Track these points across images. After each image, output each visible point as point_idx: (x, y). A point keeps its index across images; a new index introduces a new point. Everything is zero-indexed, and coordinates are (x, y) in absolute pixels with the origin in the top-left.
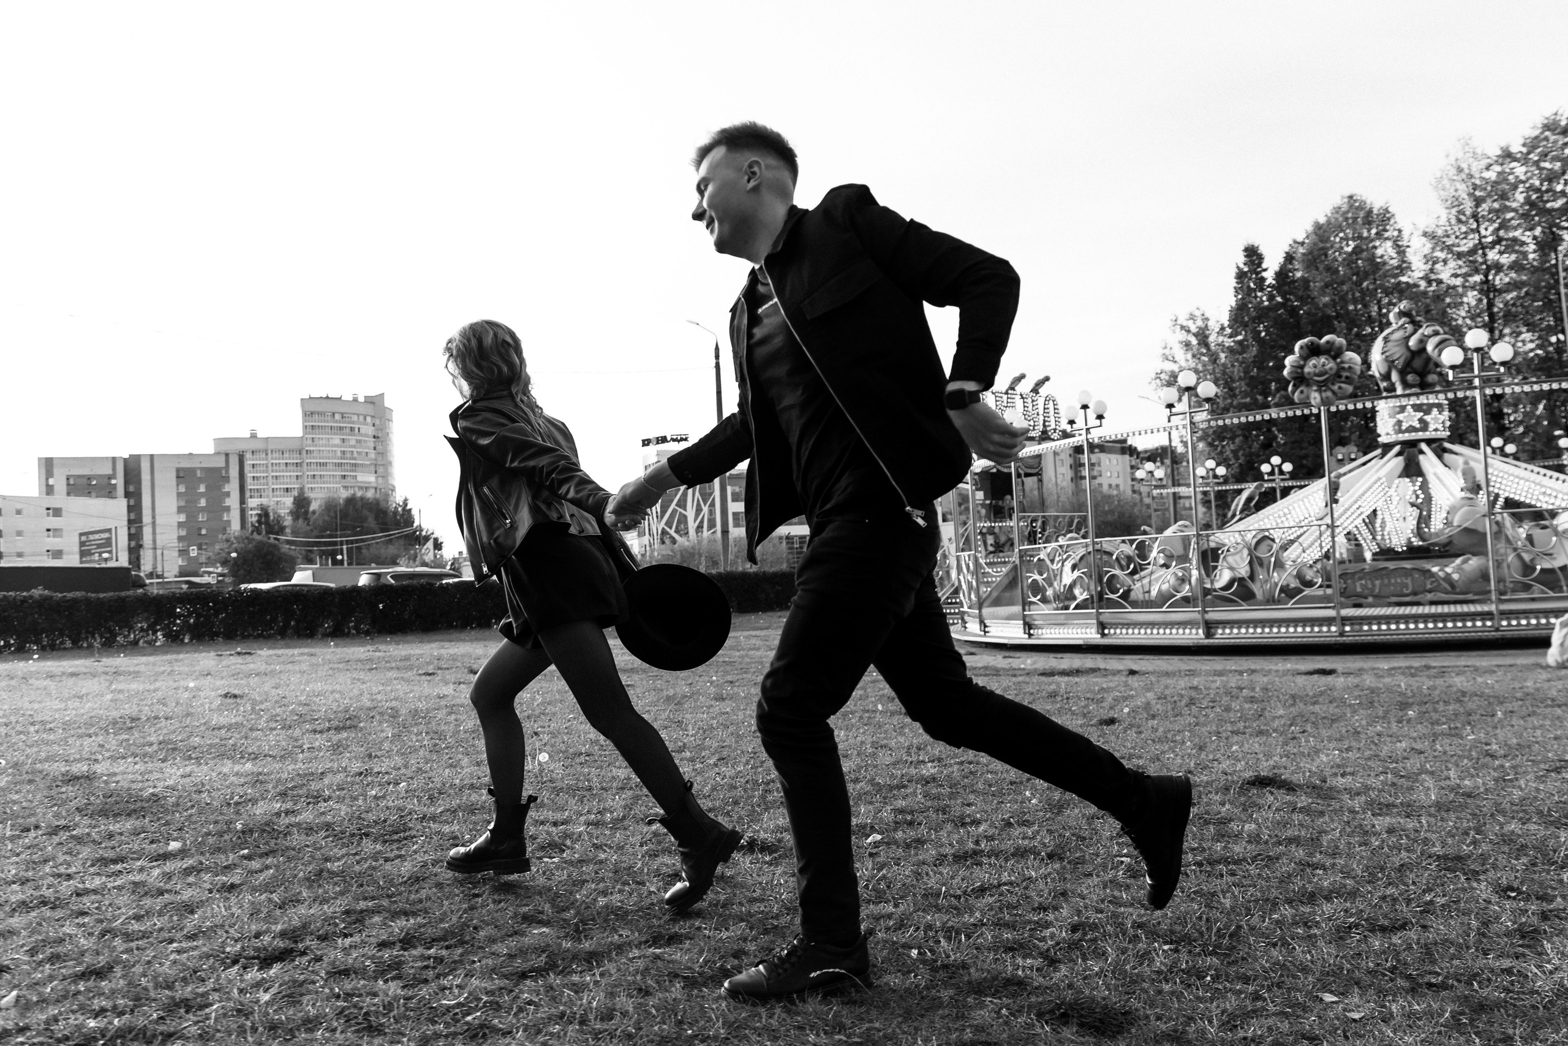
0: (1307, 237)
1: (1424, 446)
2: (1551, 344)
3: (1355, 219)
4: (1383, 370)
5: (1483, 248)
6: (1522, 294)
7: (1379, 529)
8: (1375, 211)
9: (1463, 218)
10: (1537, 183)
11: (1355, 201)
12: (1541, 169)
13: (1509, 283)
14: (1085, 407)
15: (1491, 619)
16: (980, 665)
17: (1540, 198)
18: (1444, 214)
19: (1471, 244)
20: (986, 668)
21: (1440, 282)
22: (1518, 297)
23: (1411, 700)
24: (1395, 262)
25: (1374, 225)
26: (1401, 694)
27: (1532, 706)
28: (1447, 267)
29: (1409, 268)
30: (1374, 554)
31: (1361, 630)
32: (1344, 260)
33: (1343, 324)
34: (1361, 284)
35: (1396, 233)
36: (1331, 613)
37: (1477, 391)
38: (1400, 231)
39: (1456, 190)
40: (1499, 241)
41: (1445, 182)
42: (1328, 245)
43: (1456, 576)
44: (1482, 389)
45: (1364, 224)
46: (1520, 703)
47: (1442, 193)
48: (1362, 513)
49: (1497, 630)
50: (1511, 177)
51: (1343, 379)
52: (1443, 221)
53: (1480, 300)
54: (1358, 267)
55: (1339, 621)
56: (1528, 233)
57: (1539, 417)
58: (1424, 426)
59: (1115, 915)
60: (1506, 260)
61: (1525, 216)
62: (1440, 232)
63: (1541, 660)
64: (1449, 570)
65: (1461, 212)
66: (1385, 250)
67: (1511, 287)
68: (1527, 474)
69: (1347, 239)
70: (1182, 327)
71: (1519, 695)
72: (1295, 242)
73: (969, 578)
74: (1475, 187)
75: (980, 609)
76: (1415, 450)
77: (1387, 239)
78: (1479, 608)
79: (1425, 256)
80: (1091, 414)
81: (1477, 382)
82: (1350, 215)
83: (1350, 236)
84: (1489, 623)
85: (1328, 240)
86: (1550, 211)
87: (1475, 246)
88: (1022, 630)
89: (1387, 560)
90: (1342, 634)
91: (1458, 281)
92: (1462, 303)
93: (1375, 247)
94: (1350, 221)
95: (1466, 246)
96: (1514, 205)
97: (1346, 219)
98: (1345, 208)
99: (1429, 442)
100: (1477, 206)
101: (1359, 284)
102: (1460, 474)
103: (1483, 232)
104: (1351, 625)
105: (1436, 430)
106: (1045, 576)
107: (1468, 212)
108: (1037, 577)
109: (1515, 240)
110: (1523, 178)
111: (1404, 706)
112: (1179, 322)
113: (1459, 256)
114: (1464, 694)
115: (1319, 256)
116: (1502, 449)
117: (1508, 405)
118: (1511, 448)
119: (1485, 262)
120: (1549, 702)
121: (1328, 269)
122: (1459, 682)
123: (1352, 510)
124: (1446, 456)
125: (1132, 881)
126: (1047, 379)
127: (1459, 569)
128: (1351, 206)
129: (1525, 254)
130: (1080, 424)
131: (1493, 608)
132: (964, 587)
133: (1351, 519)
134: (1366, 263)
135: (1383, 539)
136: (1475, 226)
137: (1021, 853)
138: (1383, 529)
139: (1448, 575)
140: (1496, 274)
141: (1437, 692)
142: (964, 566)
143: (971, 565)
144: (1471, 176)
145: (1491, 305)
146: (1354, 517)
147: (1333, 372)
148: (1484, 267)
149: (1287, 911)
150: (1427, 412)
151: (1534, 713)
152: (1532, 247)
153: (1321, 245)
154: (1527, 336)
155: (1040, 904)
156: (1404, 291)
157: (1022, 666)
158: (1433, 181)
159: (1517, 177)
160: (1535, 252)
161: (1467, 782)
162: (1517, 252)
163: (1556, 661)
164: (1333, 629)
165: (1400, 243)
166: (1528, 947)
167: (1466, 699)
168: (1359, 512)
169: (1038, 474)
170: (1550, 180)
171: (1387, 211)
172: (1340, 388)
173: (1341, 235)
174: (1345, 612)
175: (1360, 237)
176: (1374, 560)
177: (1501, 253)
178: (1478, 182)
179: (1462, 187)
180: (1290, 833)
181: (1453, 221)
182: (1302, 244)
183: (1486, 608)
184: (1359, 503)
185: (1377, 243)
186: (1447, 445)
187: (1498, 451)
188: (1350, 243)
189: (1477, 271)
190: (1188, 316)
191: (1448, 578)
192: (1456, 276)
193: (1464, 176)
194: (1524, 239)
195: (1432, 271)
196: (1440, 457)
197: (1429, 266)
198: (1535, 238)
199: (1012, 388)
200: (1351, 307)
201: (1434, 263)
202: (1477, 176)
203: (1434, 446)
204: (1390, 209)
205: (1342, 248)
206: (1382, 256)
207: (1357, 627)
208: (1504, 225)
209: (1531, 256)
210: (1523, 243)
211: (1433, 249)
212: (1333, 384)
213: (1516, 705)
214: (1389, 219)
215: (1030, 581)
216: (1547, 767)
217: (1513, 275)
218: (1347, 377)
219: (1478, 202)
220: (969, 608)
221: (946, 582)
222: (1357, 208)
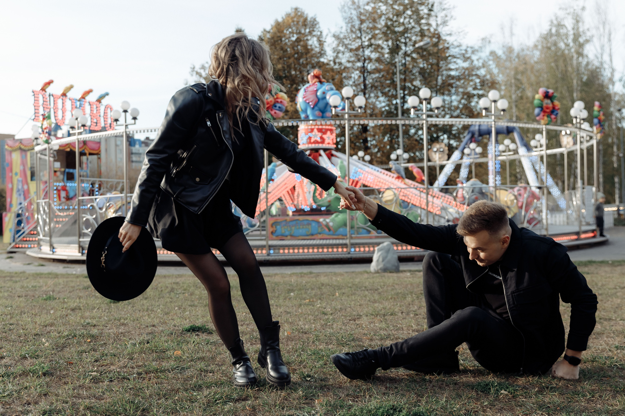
0: (272, 29)
1: (322, 152)
2: (393, 104)
3: (298, 22)
4: (303, 107)
5: (363, 48)
6: (381, 76)
7: (296, 197)
8: (309, 19)
9: (354, 30)
10: (391, 16)
11: (299, 12)
12: (393, 9)
13: (374, 69)
14: (125, 111)
15: (347, 247)
16: (46, 272)
17: (392, 25)
18: (344, 25)
19: (357, 45)
20: (50, 274)
21: (340, 64)
22: (378, 77)
23: (295, 288)
24: (317, 50)
25: (308, 27)
26: (290, 285)
27: (355, 290)
28: (344, 56)
29: (325, 54)
30: (293, 212)
31: (279, 253)
32: (291, 44)
33: (288, 82)
34: (299, 60)
35: (319, 33)
36: (263, 243)
37: (346, 121)
38: (321, 32)
39: (351, 14)
40: (371, 45)
41: (346, 8)
42: (282, 35)
43: (331, 224)
44: (349, 120)
45: (303, 25)
46: (349, 289)
47: (344, 14)
48: (287, 187)
49: (349, 253)
50: (379, 11)
51: (277, 108)
52: (344, 30)
53: (360, 77)
54: (298, 50)
55: (267, 247)
56: (385, 43)
57: (385, 143)
58: (323, 141)
59: (74, 404)
60: (374, 56)
61: (385, 34)
62: (342, 36)
63: (367, 270)
64: (328, 220)
65: (353, 26)
66: (313, 42)
67: (375, 71)
68: (373, 171)
69: (292, 33)
70: (197, 73)
71: (350, 285)
72: (265, 30)
73: (44, 217)
74: (361, 14)
75: (51, 237)
76: (317, 154)
77: (314, 36)
78: (341, 242)
79: (334, 48)
80: (129, 116)
81: (346, 116)
82: (295, 19)
83: (295, 31)
84: (345, 250)
85: (282, 32)
86: (395, 32)
87: (359, 46)
88: (77, 251)
89: (300, 215)
90: (269, 255)
91: (349, 65)
92: (351, 77)
93: (307, 40)
94: (295, 23)
95: (354, 46)
96: (379, 26)
97: (293, 21)
98: (293, 15)
99: (325, 150)
100: (361, 24)
101: (298, 59)
102: (338, 169)
103: (363, 39)
104: (274, 249)
105: (329, 144)
106: (94, 216)
107: (357, 27)
108: (89, 217)
109: (379, 46)
110: (384, 12)
111: (290, 291)
112: (196, 70)
113: (351, 50)
114: (323, 285)
115: (277, 41)
116: (363, 158)
117: (371, 135)
118: (368, 158)
119: (364, 56)
120: (363, 288)
121: (282, 49)
122: (323, 279)
123: (281, 185)
124: (333, 158)
125: (94, 385)
126: (107, 94)
127: (333, 220)
128: (296, 14)
129: (383, 55)
130: (122, 121)
131: (347, 241)
132: (41, 223)
133: (281, 190)
134: (302, 48)
135: (298, 203)
136: (359, 35)
137: (25, 374)
138: (298, 198)
139: (327, 223)
140: (368, 63)
141: (310, 284)
142: (41, 209)
143: (46, 208)
144: (359, 7)
145: (365, 79)
146: (282, 189)
147: (272, 103)
148: (363, 58)
149: (183, 394)
150: (325, 133)
151: (354, 294)
152: (387, 51)
153: (279, 34)
154: (382, 99)
155: (27, 401)
156: (320, 65)
157: (74, 273)
158: (340, 7)
159: (381, 11)
160: (388, 53)
161: (307, 327)
162: (379, 52)
163: (375, 270)
164: (264, 252)
165: (321, 39)
166: (307, 404)
167: (323, 287)
168: (285, 186)
169: (98, 154)
170: (397, 16)
171: (315, 20)
172: (275, 113)
173: (290, 30)
174: (271, 243)
175: (300, 33)
176: (293, 215)
177: (372, 52)
178: (362, 11)
179: (354, 12)
180: (200, 355)
181: (349, 31)
182: (269, 32)
183: (344, 242)
184: (286, 181)
185: (309, 38)
186: (334, 152)
187: (361, 159)
188: (295, 35)
189: (359, 60)
190: (201, 67)
191: (327, 226)
192: (349, 62)
193: (356, 7)
194: (383, 46)
195: (337, 57)
196: (329, 158)
197: (335, 54)
198: (388, 46)
199: (83, 97)
200: (293, 72)
201: (338, 53)
202: (362, 7)
203: (327, 152)
204: (317, 19)
205: (290, 37)
206: (311, 46)
207: (277, 251)
208: (374, 37)
209: (386, 56)
210: (382, 48)
211: (338, 45)
212: (272, 110)
213: (346, 290)
214: (316, 25)
215: (84, 219)
216: (350, 318)
217: (377, 65)
218: (279, 107)
219: (362, 22)
220: (44, 236)
221: (31, 220)
222: (299, 16)
